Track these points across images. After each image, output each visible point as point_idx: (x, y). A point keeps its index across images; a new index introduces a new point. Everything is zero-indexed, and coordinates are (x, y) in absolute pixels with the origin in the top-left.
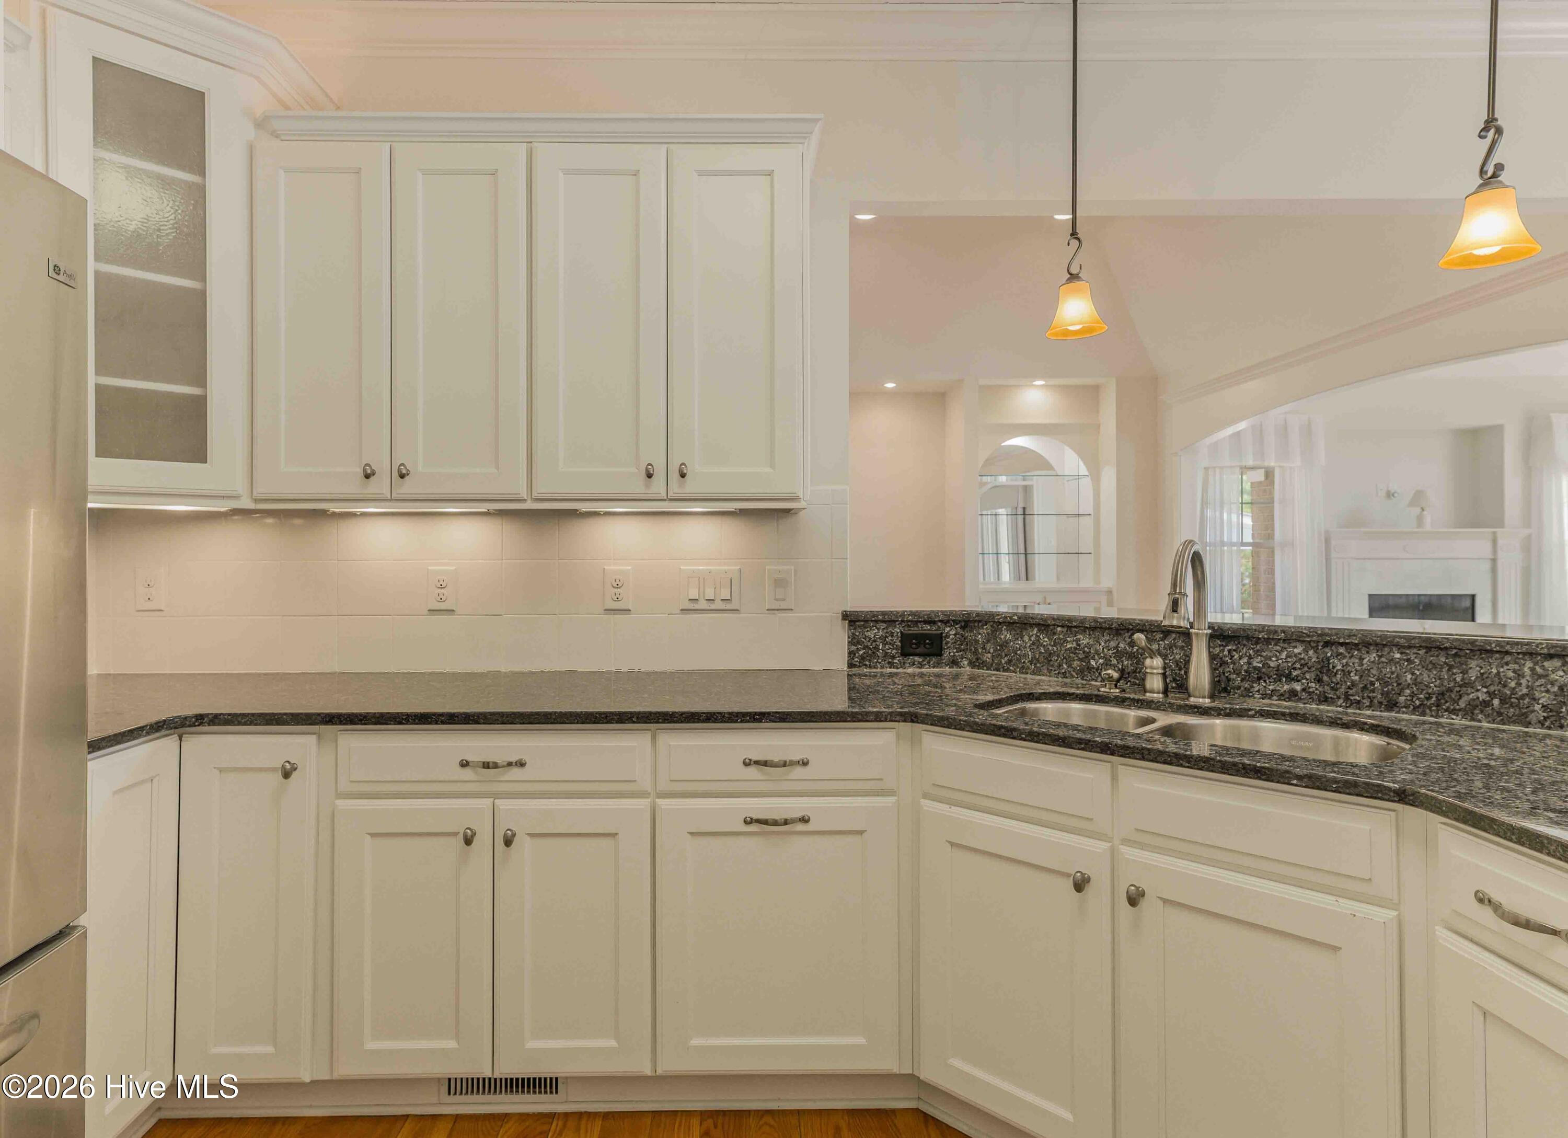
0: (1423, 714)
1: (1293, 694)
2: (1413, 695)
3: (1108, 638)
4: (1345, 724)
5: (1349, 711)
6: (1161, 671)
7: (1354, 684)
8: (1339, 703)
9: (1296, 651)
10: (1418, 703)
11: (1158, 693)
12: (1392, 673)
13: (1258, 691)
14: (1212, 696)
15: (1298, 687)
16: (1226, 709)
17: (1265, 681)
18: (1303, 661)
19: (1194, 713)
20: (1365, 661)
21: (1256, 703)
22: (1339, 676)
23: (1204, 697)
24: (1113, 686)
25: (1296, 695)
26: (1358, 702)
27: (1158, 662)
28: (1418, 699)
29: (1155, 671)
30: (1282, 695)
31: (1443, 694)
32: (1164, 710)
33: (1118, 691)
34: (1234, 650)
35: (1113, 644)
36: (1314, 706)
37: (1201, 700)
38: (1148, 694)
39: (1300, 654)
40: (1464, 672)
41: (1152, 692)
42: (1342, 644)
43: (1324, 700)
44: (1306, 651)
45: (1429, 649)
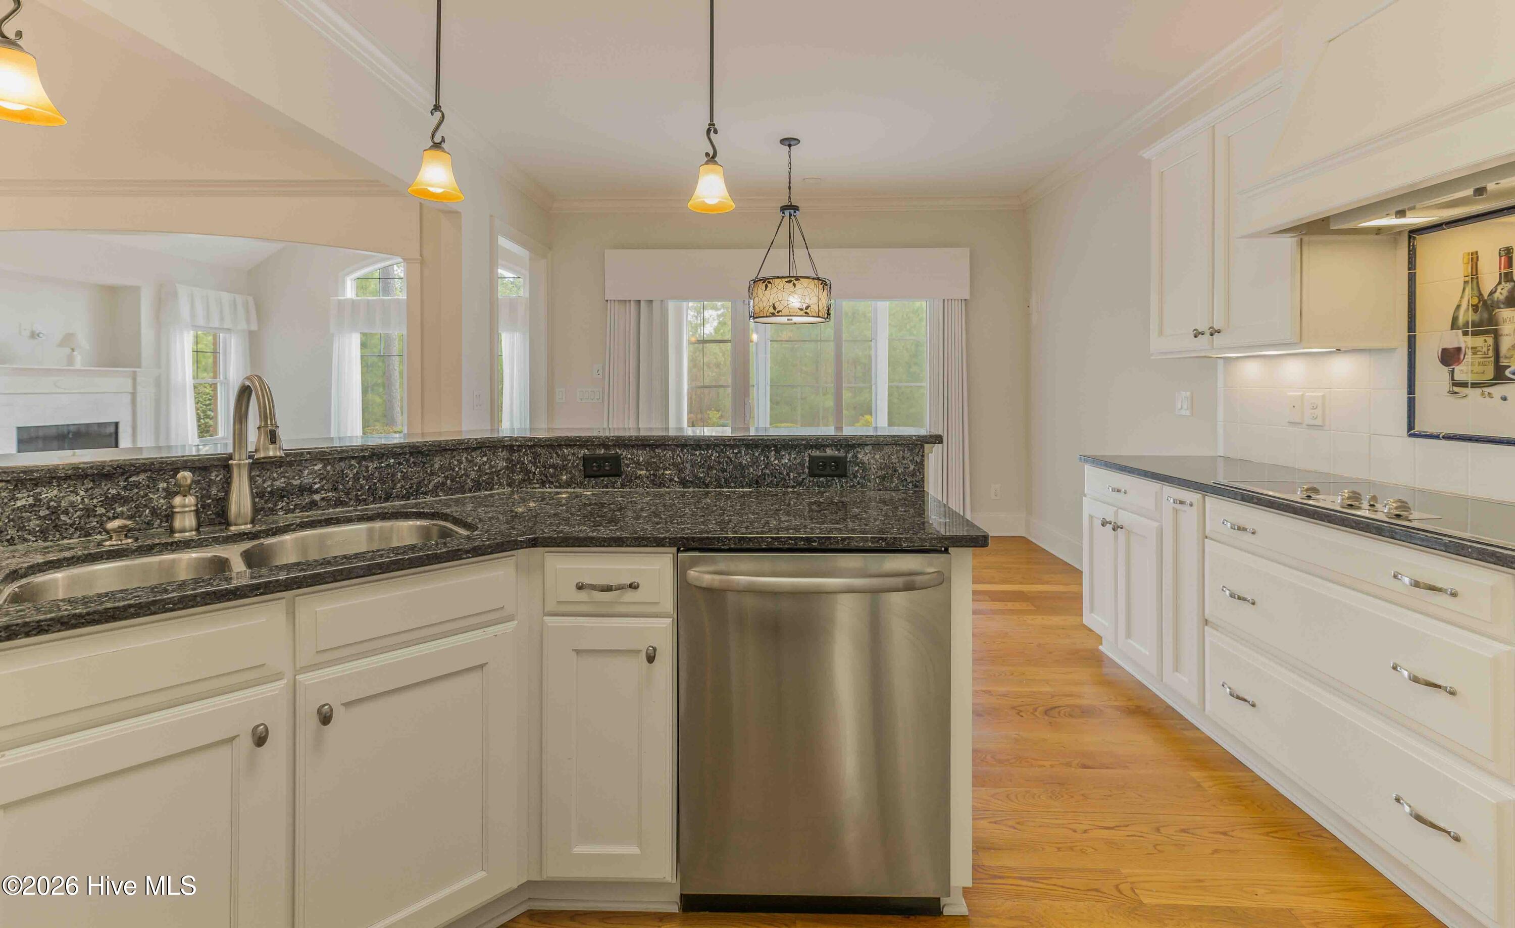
0: (408, 499)
1: (313, 505)
2: (402, 487)
3: (91, 485)
4: (368, 517)
5: (359, 508)
6: (193, 508)
7: (362, 487)
8: (351, 504)
9: (316, 468)
10: (405, 492)
11: (192, 531)
12: (389, 474)
13: (282, 508)
14: (253, 522)
15: (317, 497)
16: (273, 528)
17: (288, 498)
18: (322, 476)
19: (244, 540)
20: (370, 468)
21: (282, 519)
22: (351, 483)
23: (246, 524)
24: (123, 537)
25: (316, 505)
26: (365, 500)
27: (190, 500)
28: (405, 489)
29: (187, 509)
30: (304, 507)
31: (420, 483)
32: (207, 546)
33: (130, 541)
34: (258, 476)
35: (97, 491)
36: (331, 510)
37: (243, 527)
38: (177, 535)
39: (320, 470)
40: (432, 466)
41: (183, 531)
42: (353, 458)
43: (339, 503)
44: (325, 467)
45: (411, 454)
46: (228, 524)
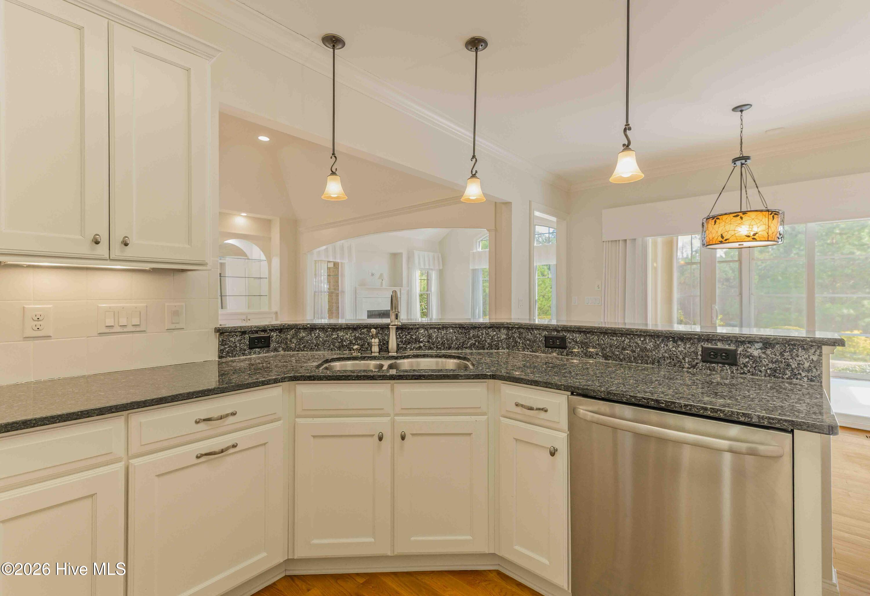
0: (458, 350)
1: (420, 348)
2: (456, 344)
3: (351, 332)
4: (440, 356)
5: (438, 351)
6: (378, 344)
7: (439, 342)
8: (435, 349)
9: (421, 331)
10: (457, 346)
11: (377, 353)
12: (450, 337)
13: (409, 348)
14: (397, 352)
15: (422, 345)
16: (403, 356)
17: (411, 344)
18: (424, 335)
19: (393, 359)
20: (442, 333)
21: (409, 352)
22: (434, 340)
23: (394, 353)
24: (358, 352)
25: (421, 348)
26: (440, 348)
27: (377, 340)
28: (457, 345)
29: (376, 344)
30: (417, 348)
31: (464, 342)
32: (381, 360)
33: (360, 354)
34: (401, 333)
35: (353, 334)
36: (427, 351)
37: (393, 354)
38: (373, 354)
39: (423, 333)
40: (469, 335)
41: (375, 353)
42: (435, 328)
43: (430, 348)
44: (424, 331)
45: (460, 328)
46: (389, 352)
